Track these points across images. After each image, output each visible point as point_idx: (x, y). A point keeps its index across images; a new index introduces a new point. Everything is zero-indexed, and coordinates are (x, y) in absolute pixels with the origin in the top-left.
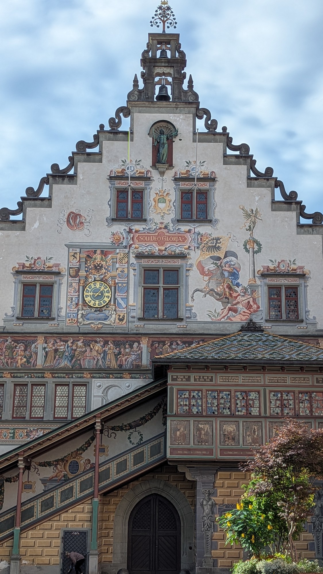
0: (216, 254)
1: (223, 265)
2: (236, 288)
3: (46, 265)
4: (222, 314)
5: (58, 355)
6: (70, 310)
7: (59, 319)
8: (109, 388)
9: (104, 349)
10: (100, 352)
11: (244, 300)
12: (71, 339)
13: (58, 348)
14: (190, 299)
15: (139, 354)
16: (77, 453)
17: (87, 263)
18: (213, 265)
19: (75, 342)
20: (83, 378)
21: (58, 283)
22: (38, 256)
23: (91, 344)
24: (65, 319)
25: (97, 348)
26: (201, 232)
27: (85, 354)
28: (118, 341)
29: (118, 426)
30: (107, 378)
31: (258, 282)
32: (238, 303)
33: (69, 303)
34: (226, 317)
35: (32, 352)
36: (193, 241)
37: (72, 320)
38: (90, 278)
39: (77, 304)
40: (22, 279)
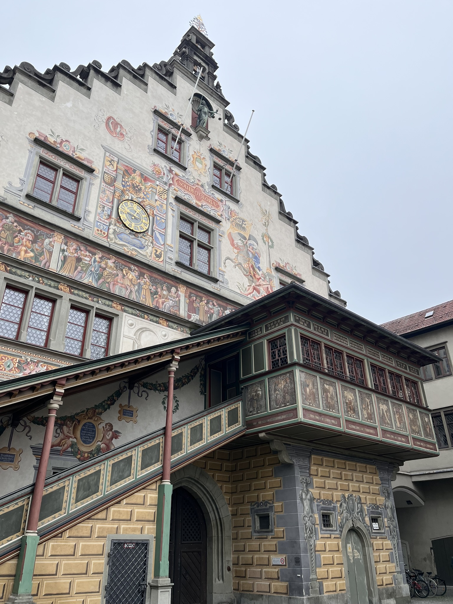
0: (242, 233)
1: (247, 244)
2: (258, 271)
3: (76, 154)
4: (249, 290)
5: (80, 266)
6: (100, 219)
7: (85, 223)
8: (143, 330)
9: (139, 281)
10: (134, 283)
11: (264, 285)
12: (99, 253)
13: (82, 257)
14: (223, 264)
15: (176, 301)
16: (95, 411)
17: (124, 177)
18: (240, 242)
19: (105, 259)
20: (112, 308)
21: (88, 180)
22: (67, 139)
23: (124, 270)
24: (92, 227)
25: (130, 277)
26: (231, 207)
27: (116, 278)
28: (156, 278)
29: (152, 384)
30: (141, 317)
31: (274, 273)
32: (260, 285)
33: (99, 210)
34: (252, 294)
35: (44, 249)
36: (224, 211)
37: (101, 231)
38: (127, 195)
39: (110, 216)
40: (41, 152)
